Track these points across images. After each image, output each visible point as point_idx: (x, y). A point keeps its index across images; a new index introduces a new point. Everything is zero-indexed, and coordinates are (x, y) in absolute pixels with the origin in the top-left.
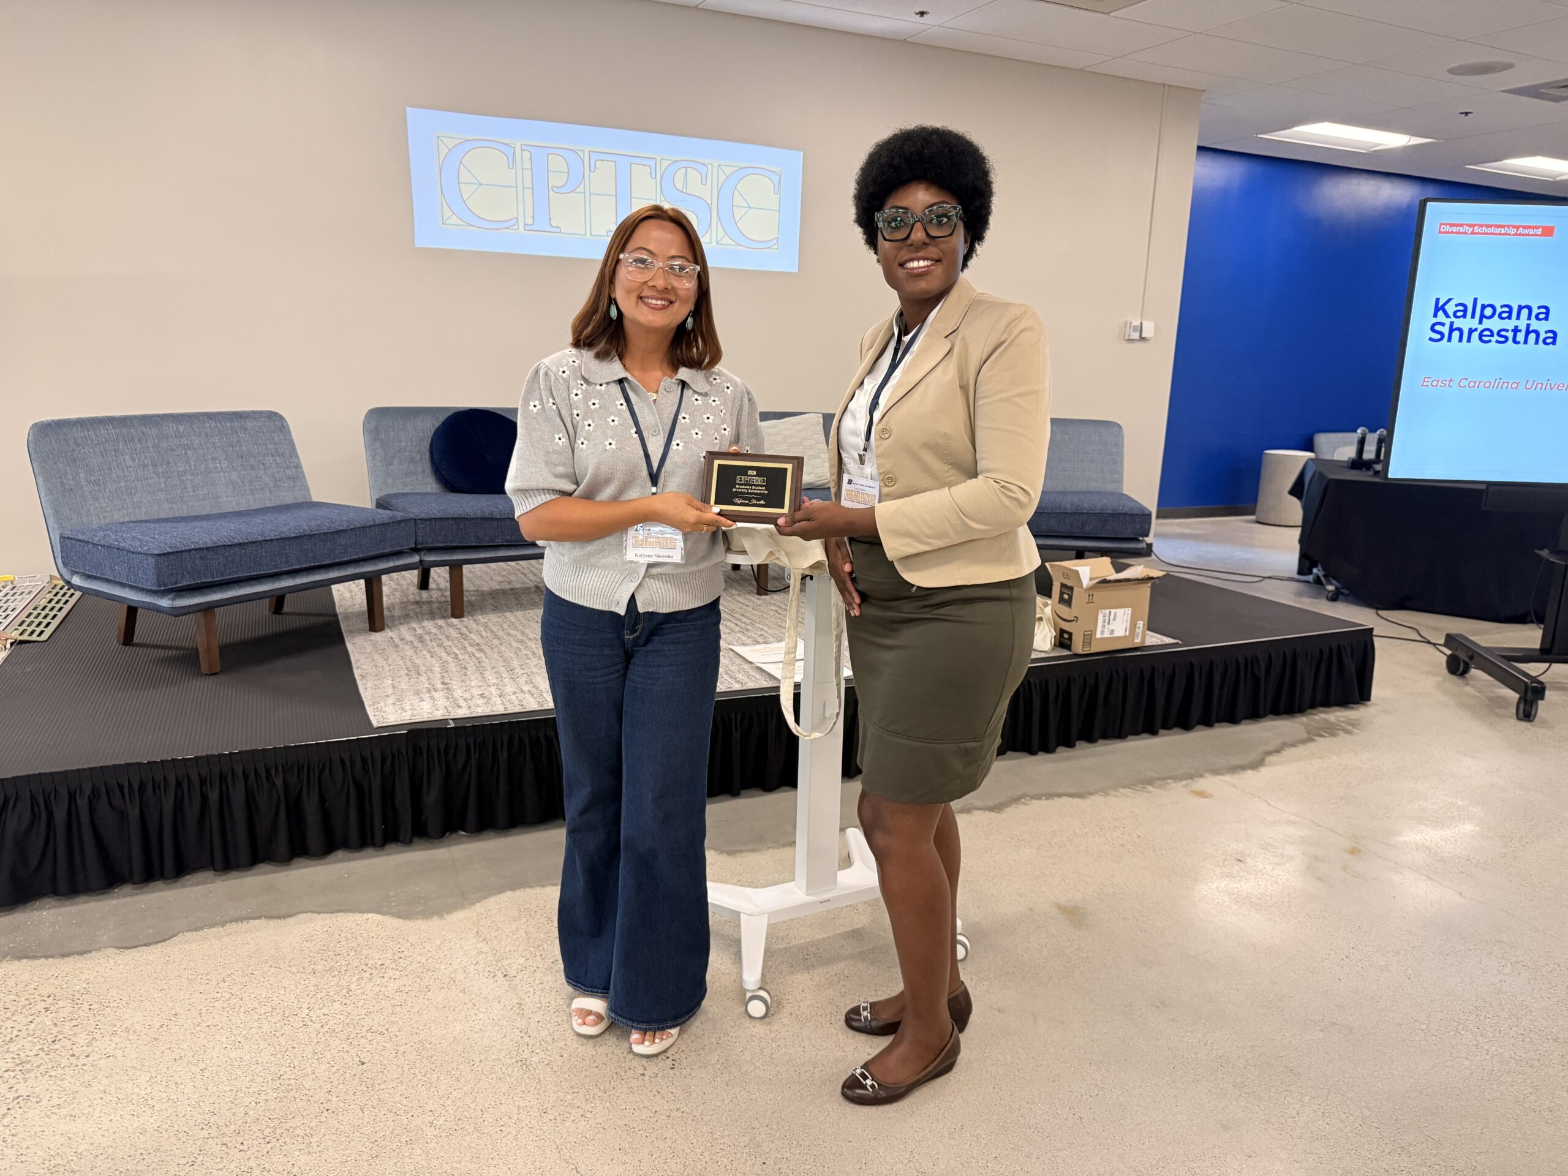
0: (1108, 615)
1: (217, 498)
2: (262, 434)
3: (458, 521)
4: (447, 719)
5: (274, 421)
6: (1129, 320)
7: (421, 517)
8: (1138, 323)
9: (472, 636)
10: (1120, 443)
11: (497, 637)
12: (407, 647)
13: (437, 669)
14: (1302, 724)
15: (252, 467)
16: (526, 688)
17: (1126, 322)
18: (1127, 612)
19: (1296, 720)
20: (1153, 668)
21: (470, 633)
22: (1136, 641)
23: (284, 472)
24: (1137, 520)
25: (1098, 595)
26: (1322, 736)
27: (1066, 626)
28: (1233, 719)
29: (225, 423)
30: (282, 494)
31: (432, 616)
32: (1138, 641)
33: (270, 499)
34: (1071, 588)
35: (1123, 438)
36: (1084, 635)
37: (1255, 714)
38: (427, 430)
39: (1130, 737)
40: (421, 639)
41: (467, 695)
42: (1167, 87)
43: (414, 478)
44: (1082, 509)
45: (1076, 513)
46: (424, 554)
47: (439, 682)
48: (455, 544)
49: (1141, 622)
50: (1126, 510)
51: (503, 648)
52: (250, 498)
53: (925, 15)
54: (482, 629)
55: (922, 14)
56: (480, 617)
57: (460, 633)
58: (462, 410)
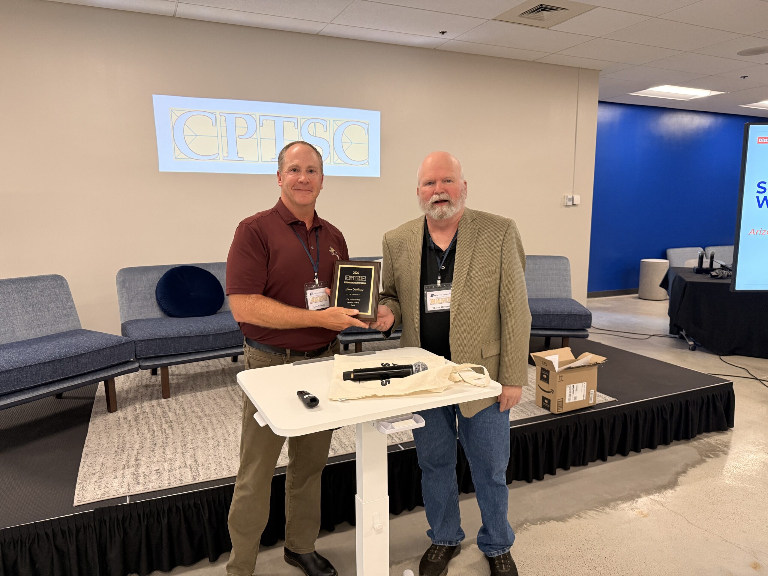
0: (572, 387)
1: (14, 332)
2: (47, 290)
3: (163, 340)
4: (126, 496)
5: (57, 281)
6: (566, 195)
7: (139, 339)
8: (571, 197)
9: (170, 414)
10: (568, 269)
11: (185, 415)
12: (125, 426)
13: (137, 446)
14: (695, 447)
15: (40, 311)
16: (189, 462)
17: (564, 196)
18: (584, 384)
19: (690, 444)
20: (602, 419)
21: (170, 411)
22: (590, 402)
23: (62, 312)
24: (583, 318)
25: (565, 376)
26: (710, 457)
27: (546, 395)
28: (652, 446)
29: (22, 285)
30: (59, 326)
31: (151, 397)
32: (591, 402)
33: (51, 330)
34: (548, 372)
35: (570, 266)
36: (558, 402)
37: (665, 442)
38: (155, 280)
39: (590, 463)
40: (136, 419)
41: (147, 472)
42: (580, 69)
43: (146, 310)
44: (549, 312)
45: (546, 315)
46: (142, 362)
47: (134, 459)
48: (161, 355)
49: (593, 390)
50: (576, 312)
51: (186, 424)
52: (38, 330)
53: (445, 34)
54: (178, 407)
55: (443, 33)
56: (180, 397)
57: (163, 412)
58: (177, 266)
